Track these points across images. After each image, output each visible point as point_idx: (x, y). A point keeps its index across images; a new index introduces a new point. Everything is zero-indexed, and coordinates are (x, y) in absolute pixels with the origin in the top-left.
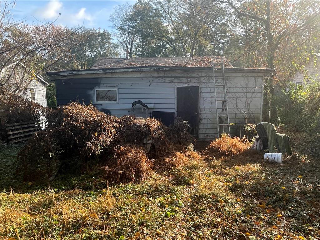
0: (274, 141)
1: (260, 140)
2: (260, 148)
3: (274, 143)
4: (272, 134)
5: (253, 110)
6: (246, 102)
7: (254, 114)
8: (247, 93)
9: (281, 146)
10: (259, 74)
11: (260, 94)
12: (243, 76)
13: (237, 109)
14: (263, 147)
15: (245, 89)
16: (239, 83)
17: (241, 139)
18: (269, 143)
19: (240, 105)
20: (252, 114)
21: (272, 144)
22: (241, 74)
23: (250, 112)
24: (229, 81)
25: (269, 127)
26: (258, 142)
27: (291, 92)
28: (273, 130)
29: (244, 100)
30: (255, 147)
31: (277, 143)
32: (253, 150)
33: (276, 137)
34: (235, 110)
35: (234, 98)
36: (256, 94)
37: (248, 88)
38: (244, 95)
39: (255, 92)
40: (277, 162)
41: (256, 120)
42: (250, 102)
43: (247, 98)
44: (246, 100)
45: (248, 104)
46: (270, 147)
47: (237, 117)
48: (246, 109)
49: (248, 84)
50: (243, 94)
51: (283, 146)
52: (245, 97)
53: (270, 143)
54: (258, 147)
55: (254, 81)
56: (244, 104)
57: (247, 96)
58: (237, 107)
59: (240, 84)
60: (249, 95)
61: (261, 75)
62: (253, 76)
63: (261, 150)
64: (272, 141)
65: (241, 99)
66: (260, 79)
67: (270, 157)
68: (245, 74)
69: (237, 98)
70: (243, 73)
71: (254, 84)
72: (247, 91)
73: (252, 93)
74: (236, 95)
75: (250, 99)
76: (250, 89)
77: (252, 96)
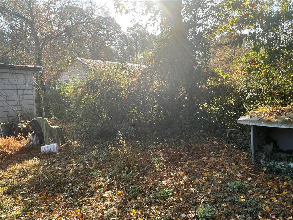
0: (49, 133)
1: (36, 135)
2: (37, 143)
3: (49, 135)
4: (46, 127)
5: (26, 107)
6: (18, 99)
7: (27, 111)
8: (17, 90)
9: (56, 137)
10: (28, 72)
11: (31, 91)
12: (10, 73)
13: (8, 107)
14: (40, 141)
15: (15, 86)
16: (7, 80)
17: (16, 137)
18: (44, 136)
19: (11, 103)
20: (25, 111)
21: (47, 137)
22: (8, 71)
23: (23, 109)
25: (43, 121)
26: (33, 137)
28: (47, 124)
29: (15, 97)
30: (32, 142)
31: (52, 134)
32: (30, 145)
33: (50, 130)
34: (5, 108)
36: (26, 91)
37: (18, 85)
38: (14, 92)
39: (26, 88)
40: (53, 152)
41: (30, 116)
42: (22, 99)
43: (18, 95)
44: (17, 97)
45: (20, 102)
46: (45, 140)
47: (9, 115)
48: (18, 106)
49: (17, 81)
50: (13, 91)
51: (57, 137)
52: (16, 94)
53: (46, 137)
54: (35, 142)
55: (24, 78)
56: (16, 102)
57: (17, 93)
58: (8, 105)
59: (9, 81)
60: (20, 92)
61: (30, 72)
62: (22, 74)
63: (38, 145)
64: (47, 134)
65: (12, 96)
66: (30, 77)
67: (47, 150)
68: (12, 71)
69: (7, 95)
70: (10, 70)
71: (24, 81)
72: (17, 88)
73: (23, 90)
74: (5, 92)
75: (21, 96)
76: (21, 86)
77: (23, 92)
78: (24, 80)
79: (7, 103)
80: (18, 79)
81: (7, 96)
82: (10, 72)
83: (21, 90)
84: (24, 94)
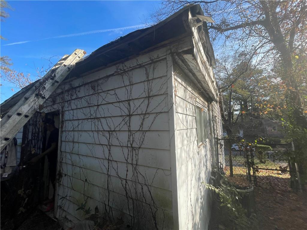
5: (149, 174)
6: (129, 145)
7: (152, 190)
8: (130, 116)
10: (155, 54)
12: (118, 73)
13: (110, 162)
15: (126, 104)
16: (112, 92)
19: (117, 153)
20: (145, 188)
23: (141, 179)
29: (124, 137)
35: (104, 131)
36: (152, 117)
38: (123, 123)
39: (148, 112)
42: (139, 146)
43: (130, 131)
44: (129, 137)
45: (134, 152)
47: (111, 188)
49: (130, 90)
50: (121, 119)
52: (126, 128)
55: (144, 78)
56: (126, 150)
57: (129, 126)
58: (110, 158)
59: (115, 94)
60: (135, 122)
61: (162, 53)
62: (140, 66)
65: (118, 134)
66: (160, 70)
68: (121, 66)
70: (118, 65)
71: (146, 88)
72: (129, 112)
73: (142, 116)
74: (109, 124)
75: (138, 136)
76: (137, 103)
77: (142, 124)
78: (146, 83)
79: (109, 150)
80: (131, 84)
81: (111, 133)
82: (117, 69)
83: (138, 116)
84: (145, 128)
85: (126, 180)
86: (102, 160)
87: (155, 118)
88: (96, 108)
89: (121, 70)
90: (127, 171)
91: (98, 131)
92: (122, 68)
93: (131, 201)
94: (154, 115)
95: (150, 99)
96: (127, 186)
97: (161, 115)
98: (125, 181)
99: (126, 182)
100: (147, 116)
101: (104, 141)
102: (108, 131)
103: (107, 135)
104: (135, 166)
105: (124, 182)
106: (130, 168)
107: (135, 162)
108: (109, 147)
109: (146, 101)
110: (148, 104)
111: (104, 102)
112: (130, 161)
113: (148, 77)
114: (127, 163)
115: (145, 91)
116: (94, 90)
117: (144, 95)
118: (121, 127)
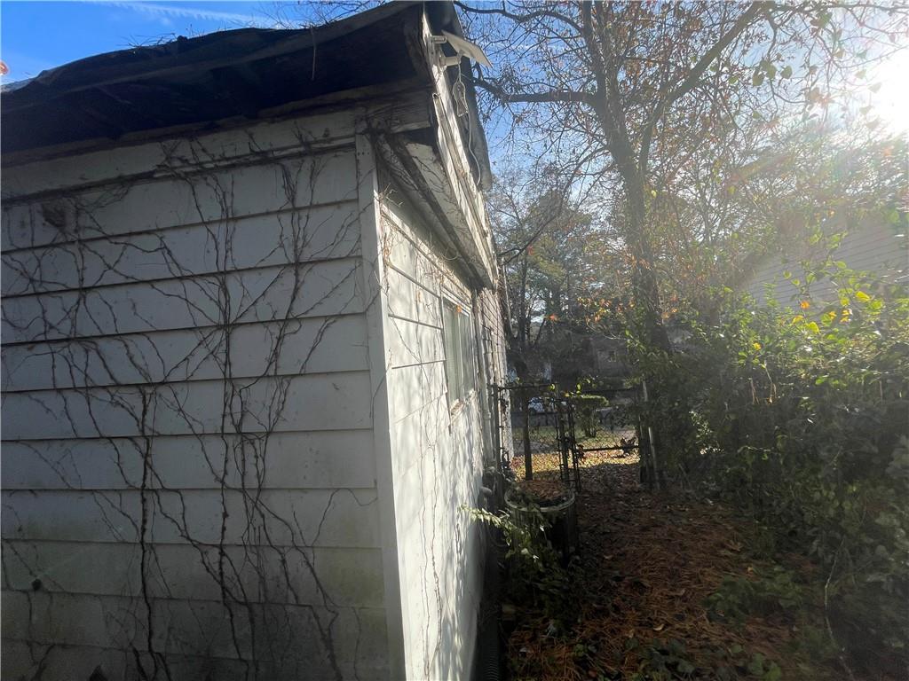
6: (230, 429)
7: (316, 558)
8: (228, 327)
11: (352, 331)
13: (150, 499)
15: (213, 288)
16: (152, 242)
20: (294, 558)
23: (277, 534)
24: (71, 227)
27: (734, 322)
29: (206, 404)
34: (133, 504)
35: (118, 385)
36: (308, 332)
38: (202, 352)
39: (295, 313)
42: (265, 427)
43: (229, 380)
45: (249, 450)
50: (192, 340)
55: (281, 201)
56: (216, 448)
57: (228, 363)
58: (151, 483)
59: (164, 248)
60: (250, 351)
62: (264, 159)
65: (184, 395)
66: (335, 179)
68: (184, 148)
69: (147, 388)
70: (171, 142)
71: (288, 232)
72: (225, 313)
73: (275, 330)
74: (137, 359)
75: (261, 395)
76: (256, 284)
77: (276, 353)
78: (286, 218)
79: (146, 456)
80: (231, 218)
81: (149, 390)
82: (169, 158)
83: (259, 330)
84: (287, 365)
85: (221, 547)
86: (115, 498)
87: (321, 333)
88: (71, 299)
89: (185, 161)
90: (225, 515)
91: (88, 390)
92: (189, 156)
93: (242, 613)
94: (320, 324)
95: (303, 272)
96: (227, 568)
97: (340, 322)
98: (217, 551)
99: (222, 554)
100: (294, 326)
101: (120, 422)
102: (137, 385)
103: (134, 400)
104: (254, 496)
105: (214, 555)
106: (236, 502)
107: (252, 483)
108: (142, 443)
109: (289, 279)
110: (296, 290)
111: (111, 278)
112: (233, 480)
113: (292, 199)
114: (224, 488)
115: (282, 246)
116: (60, 226)
117: (280, 258)
118: (192, 367)
